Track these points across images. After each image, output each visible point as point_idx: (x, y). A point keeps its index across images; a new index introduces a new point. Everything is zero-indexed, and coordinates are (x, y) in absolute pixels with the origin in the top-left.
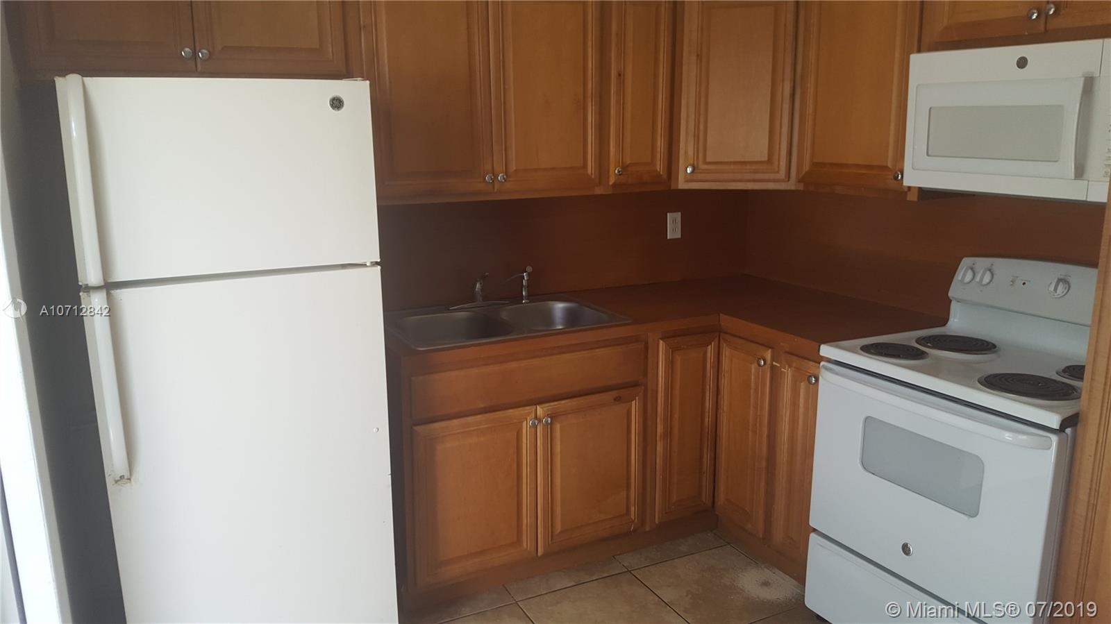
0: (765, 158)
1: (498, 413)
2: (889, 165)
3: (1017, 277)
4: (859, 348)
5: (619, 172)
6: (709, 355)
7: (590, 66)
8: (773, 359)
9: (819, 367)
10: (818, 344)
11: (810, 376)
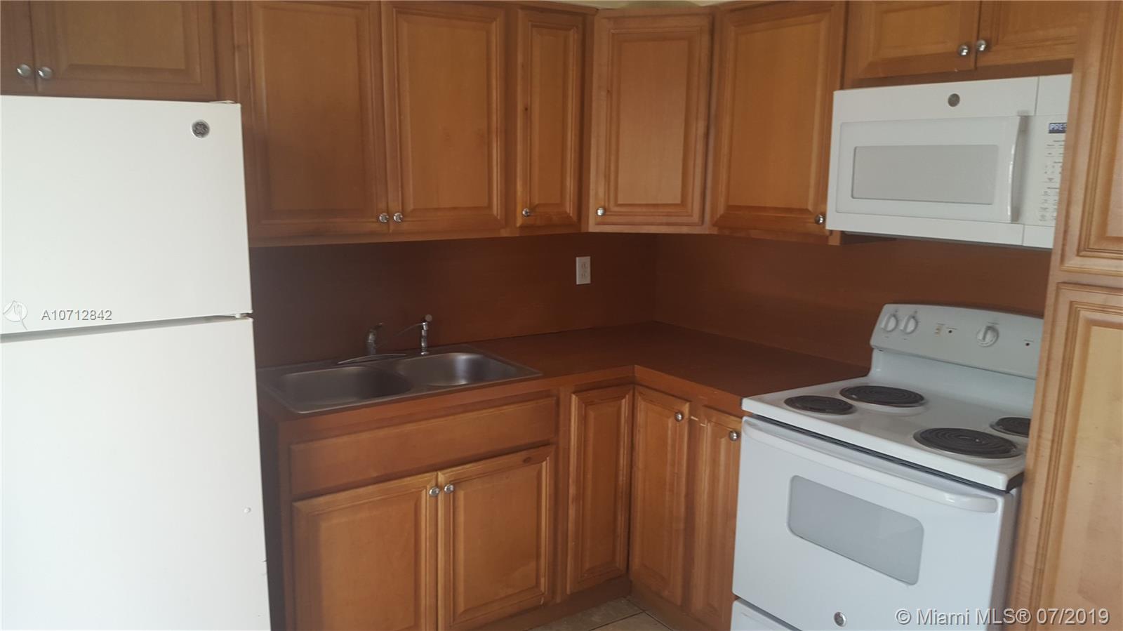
0: (678, 201)
1: (392, 482)
2: (810, 208)
3: (943, 325)
4: (783, 401)
5: (526, 213)
6: (623, 409)
7: (494, 98)
8: (691, 413)
9: (741, 422)
10: (739, 398)
11: (731, 432)
